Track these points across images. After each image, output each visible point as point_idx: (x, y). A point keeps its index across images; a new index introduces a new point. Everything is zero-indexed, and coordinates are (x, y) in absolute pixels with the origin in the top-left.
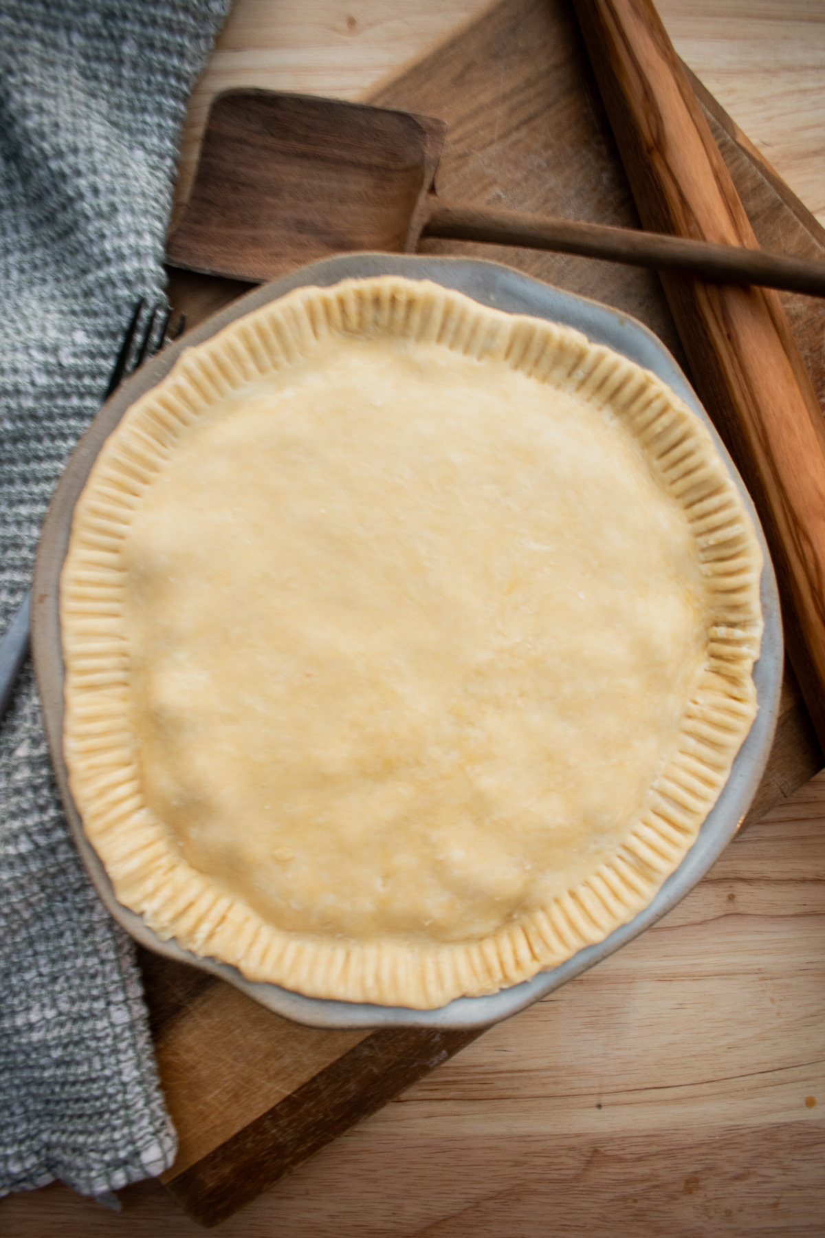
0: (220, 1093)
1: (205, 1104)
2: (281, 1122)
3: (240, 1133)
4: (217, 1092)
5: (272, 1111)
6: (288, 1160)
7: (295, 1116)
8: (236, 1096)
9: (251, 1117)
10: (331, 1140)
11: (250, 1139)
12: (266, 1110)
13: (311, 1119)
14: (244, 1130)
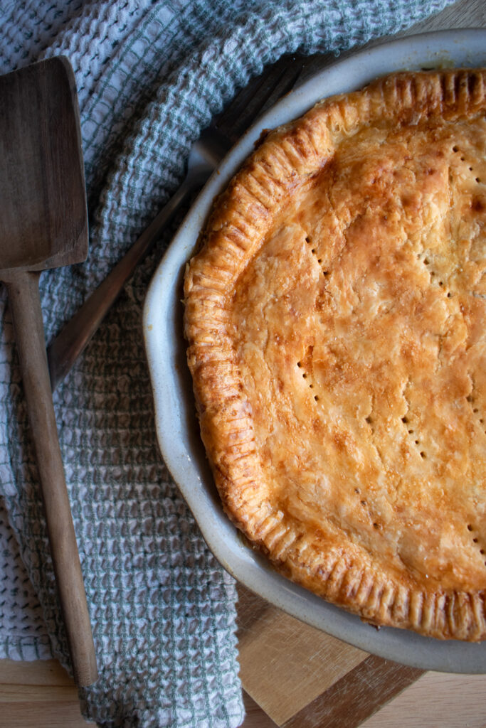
0: (320, 654)
1: (309, 663)
2: (370, 672)
3: (338, 683)
4: (318, 653)
5: (362, 664)
6: (376, 701)
7: (381, 667)
8: (333, 656)
9: (346, 671)
10: (410, 683)
11: (346, 686)
12: (356, 665)
13: (393, 668)
14: (341, 681)
